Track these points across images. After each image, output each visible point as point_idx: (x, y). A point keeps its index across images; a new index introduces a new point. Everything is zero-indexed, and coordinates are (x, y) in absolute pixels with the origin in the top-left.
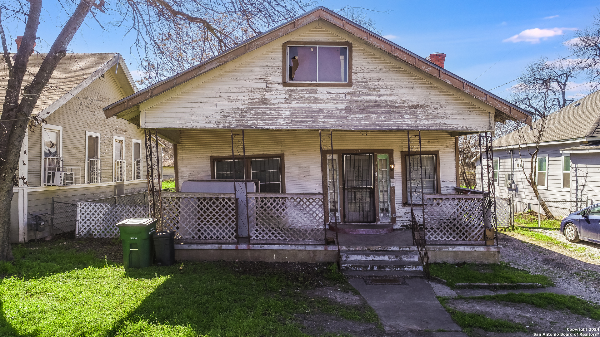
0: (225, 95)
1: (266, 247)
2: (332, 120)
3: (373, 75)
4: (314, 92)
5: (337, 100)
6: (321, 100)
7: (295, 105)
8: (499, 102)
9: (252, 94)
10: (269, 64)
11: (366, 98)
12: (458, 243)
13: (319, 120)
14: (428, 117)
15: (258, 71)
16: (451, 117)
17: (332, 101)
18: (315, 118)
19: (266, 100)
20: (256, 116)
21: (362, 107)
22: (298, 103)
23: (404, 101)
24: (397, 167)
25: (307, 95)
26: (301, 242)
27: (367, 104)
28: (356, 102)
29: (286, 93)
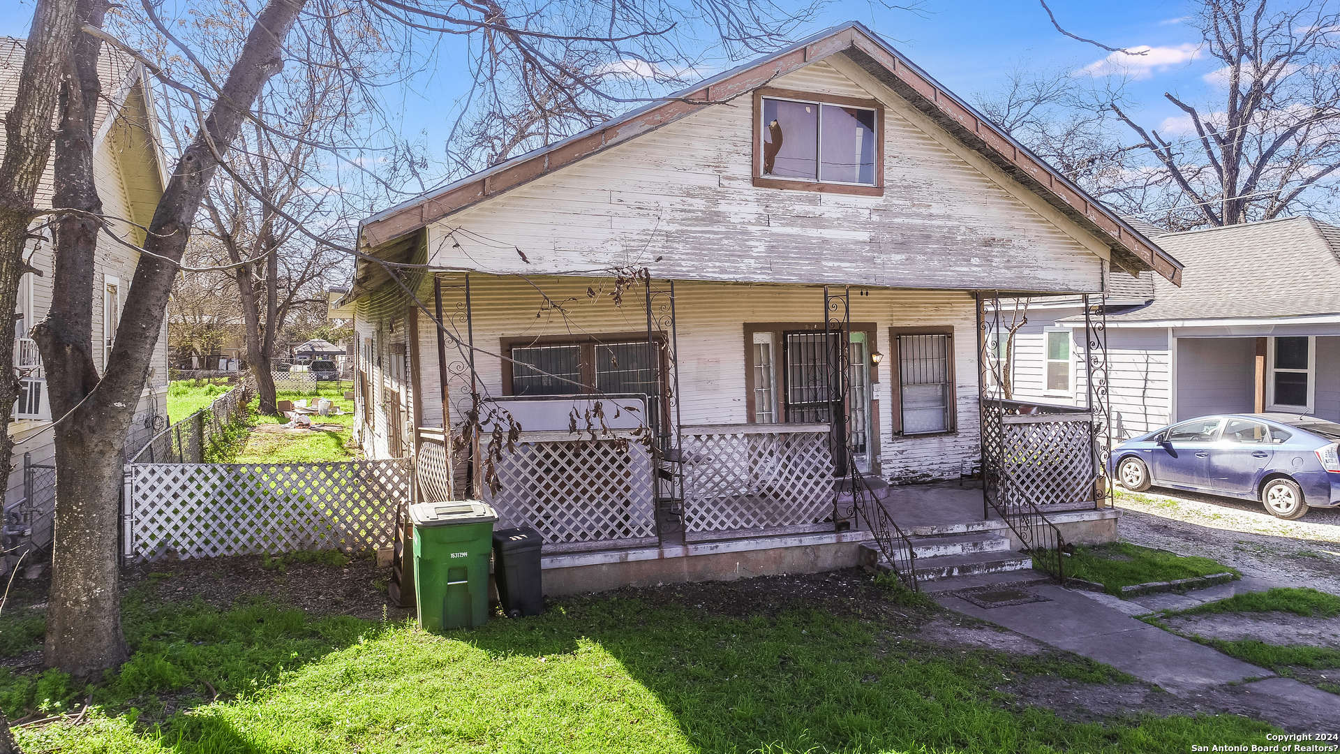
0: (630, 199)
1: (723, 548)
2: (848, 265)
3: (919, 174)
4: (813, 201)
5: (856, 223)
6: (826, 220)
7: (776, 228)
8: (1137, 240)
9: (690, 200)
10: (725, 134)
11: (906, 221)
12: (1056, 509)
13: (824, 263)
14: (1009, 265)
15: (703, 149)
16: (1044, 266)
17: (846, 224)
18: (817, 259)
19: (717, 214)
20: (699, 250)
21: (900, 239)
22: (783, 225)
23: (971, 230)
24: (884, 361)
25: (799, 208)
26: (789, 531)
27: (909, 233)
28: (889, 228)
29: (758, 201)
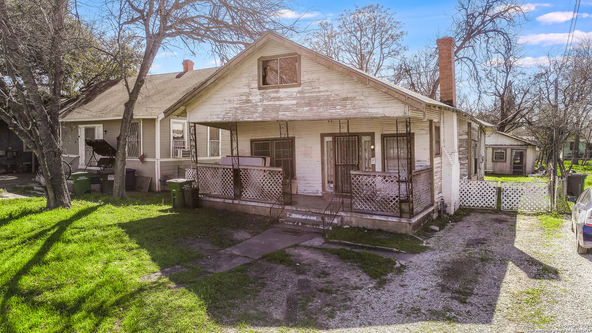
0: (227, 99)
1: (248, 203)
2: (288, 113)
3: (315, 76)
4: (277, 92)
5: (291, 98)
6: (281, 98)
7: (266, 103)
9: (242, 97)
10: (250, 75)
11: (310, 95)
12: (377, 213)
13: (280, 113)
14: (355, 107)
15: (244, 81)
16: (372, 107)
17: (288, 99)
18: (278, 111)
19: (249, 100)
20: (244, 111)
21: (308, 102)
22: (268, 101)
23: (337, 95)
24: (378, 148)
25: (273, 95)
26: (269, 202)
27: (310, 99)
28: (303, 98)
29: (260, 94)
